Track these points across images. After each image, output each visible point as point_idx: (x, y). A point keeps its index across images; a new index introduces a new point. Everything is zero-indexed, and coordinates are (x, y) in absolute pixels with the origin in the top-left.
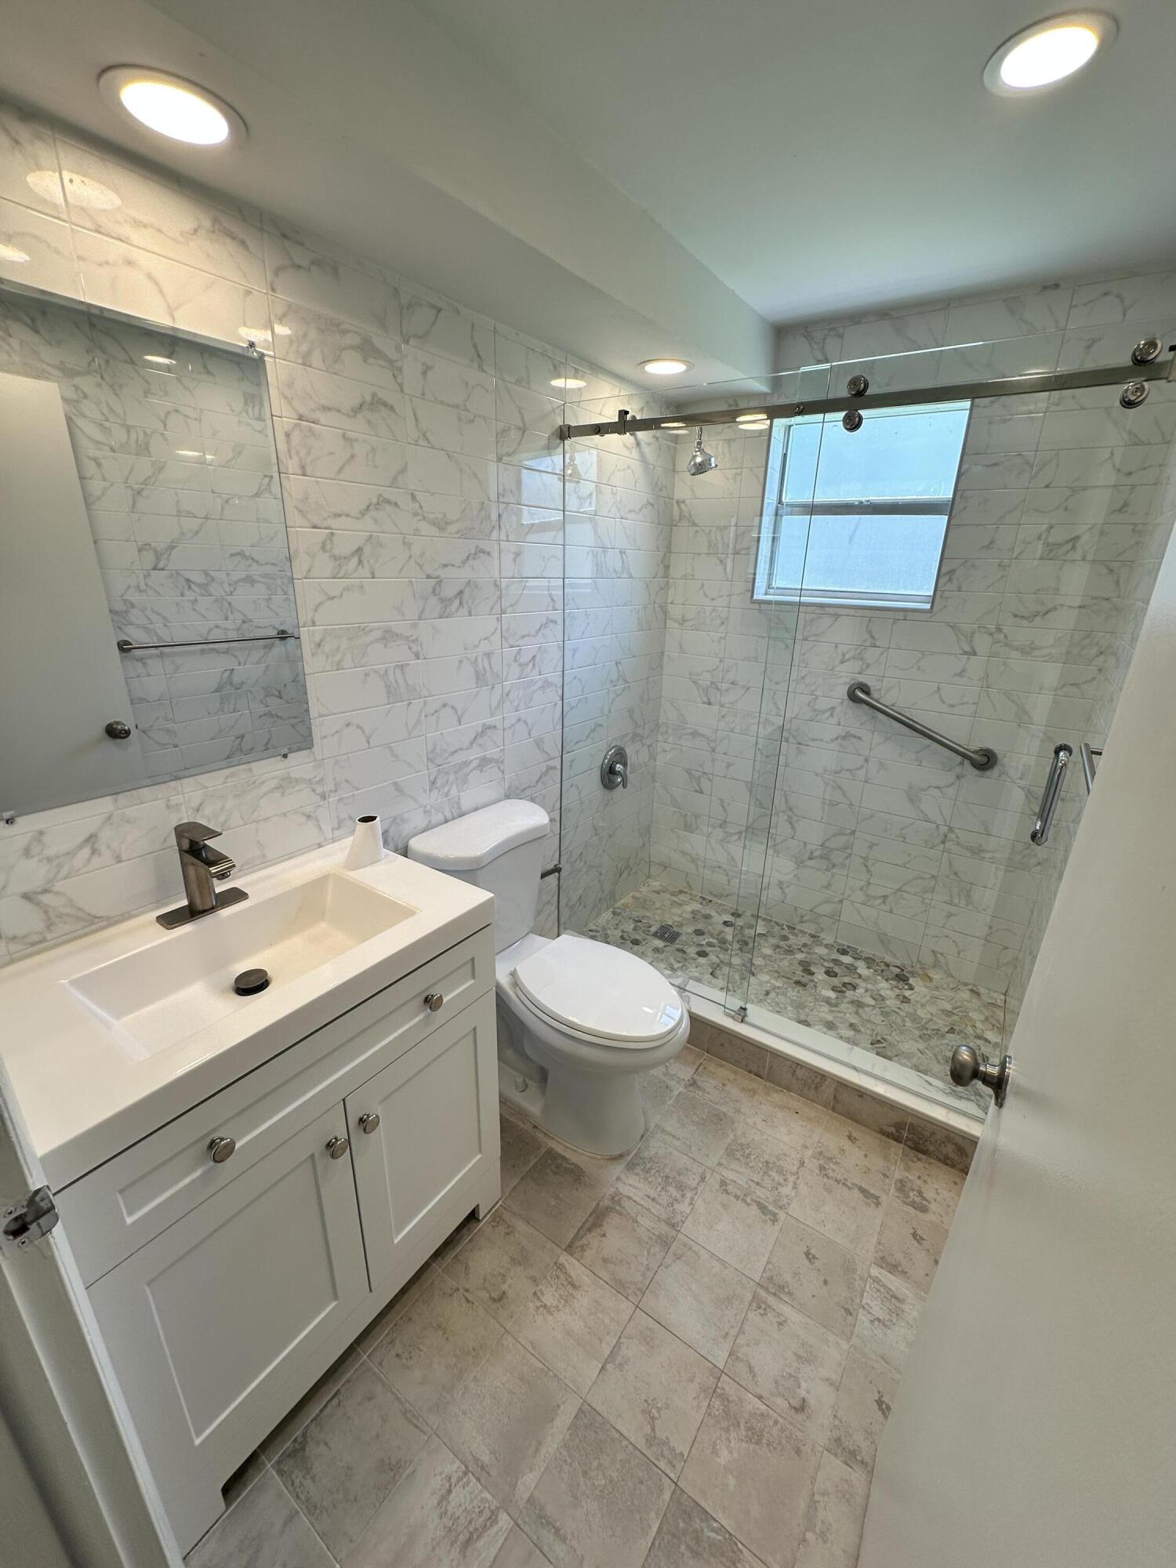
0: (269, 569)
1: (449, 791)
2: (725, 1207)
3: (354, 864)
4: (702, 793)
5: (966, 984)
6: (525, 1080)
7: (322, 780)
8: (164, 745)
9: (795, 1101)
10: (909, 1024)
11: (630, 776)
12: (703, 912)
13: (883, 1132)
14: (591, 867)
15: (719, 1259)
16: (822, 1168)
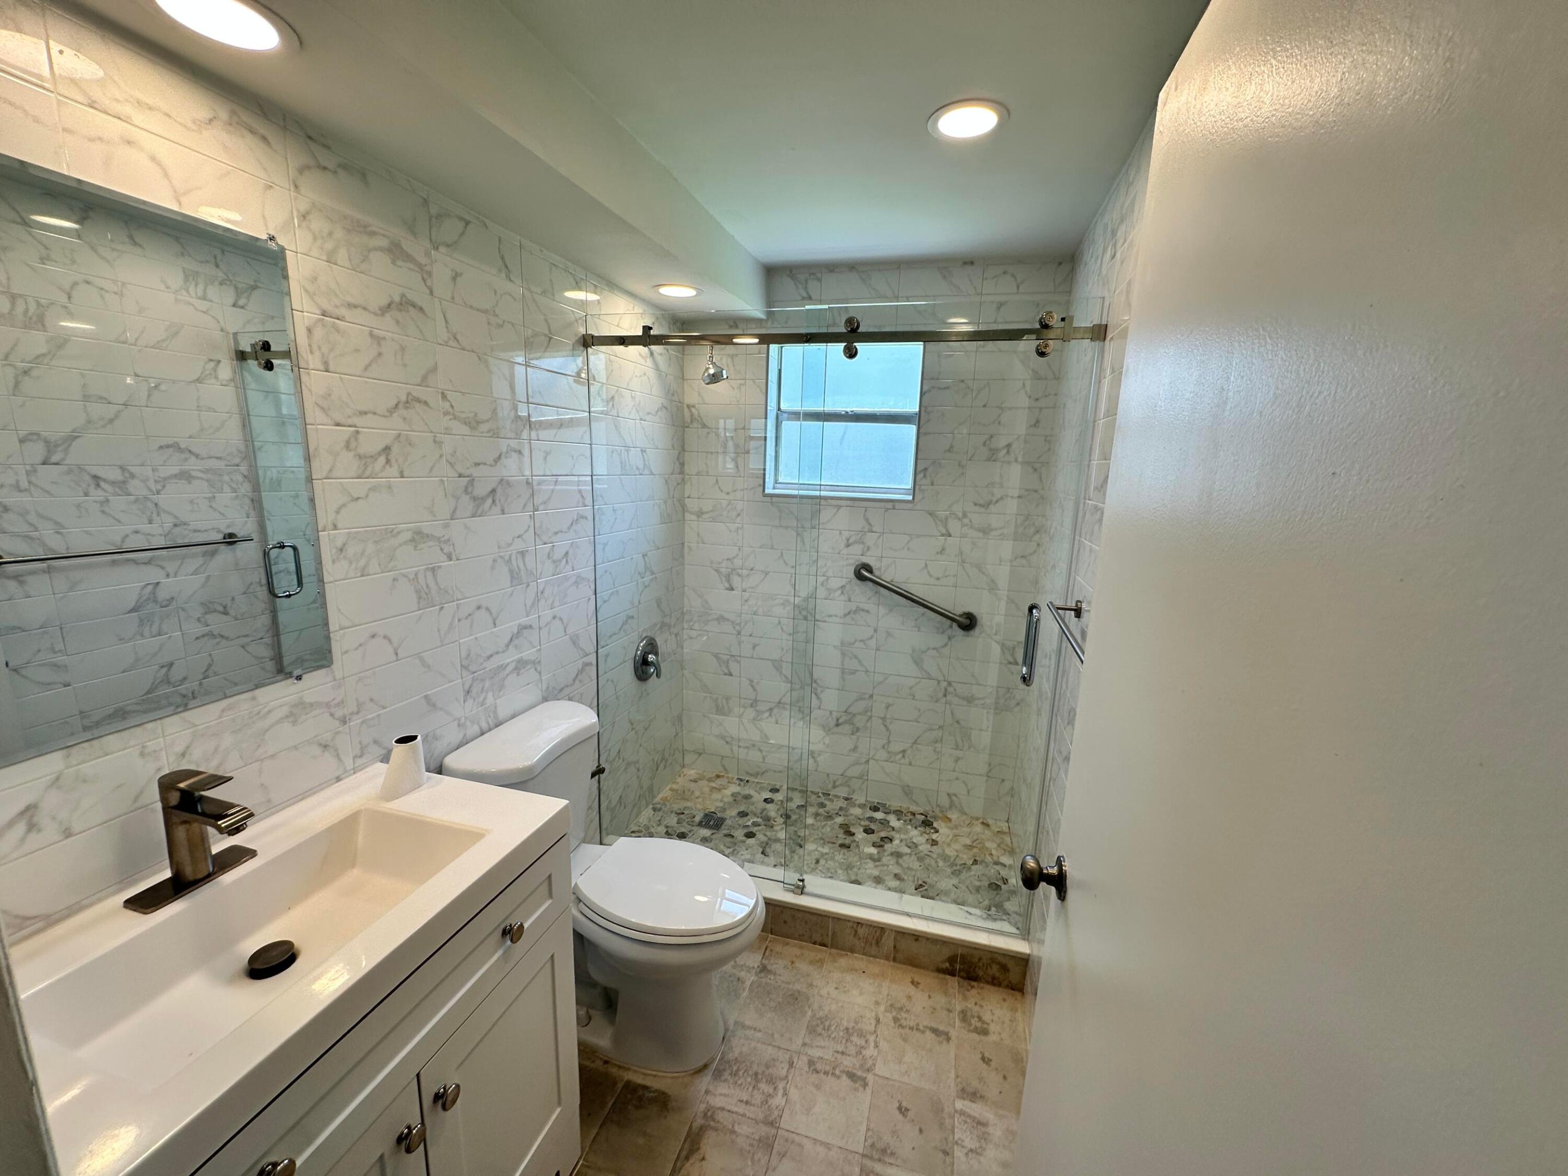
0: (213, 464)
1: (485, 699)
2: (818, 1087)
3: (392, 792)
4: (731, 675)
5: (977, 819)
6: (588, 1012)
7: (342, 702)
8: (48, 685)
9: (859, 961)
10: (941, 863)
11: (664, 667)
12: (743, 793)
13: (940, 970)
14: (629, 764)
15: (822, 1143)
16: (896, 1020)
